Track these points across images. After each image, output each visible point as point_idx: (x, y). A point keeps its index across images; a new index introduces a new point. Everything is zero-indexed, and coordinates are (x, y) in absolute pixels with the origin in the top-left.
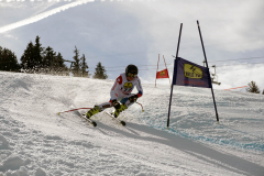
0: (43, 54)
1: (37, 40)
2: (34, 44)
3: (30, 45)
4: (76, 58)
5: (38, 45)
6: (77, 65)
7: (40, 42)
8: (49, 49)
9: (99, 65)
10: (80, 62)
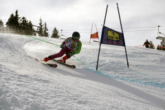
0: (20, 21)
1: (17, 12)
2: (15, 15)
3: (12, 15)
4: (40, 24)
5: (17, 15)
6: (41, 29)
7: (18, 14)
8: (24, 18)
9: (55, 29)
10: (43, 27)
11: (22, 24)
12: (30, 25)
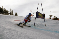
8: (5, 9)
11: (4, 11)
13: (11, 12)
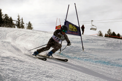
0: (3, 17)
4: (18, 19)
5: (1, 13)
6: (19, 23)
8: (6, 15)
9: (29, 23)
10: (21, 21)
11: (5, 19)
12: (11, 20)
13: (19, 21)
